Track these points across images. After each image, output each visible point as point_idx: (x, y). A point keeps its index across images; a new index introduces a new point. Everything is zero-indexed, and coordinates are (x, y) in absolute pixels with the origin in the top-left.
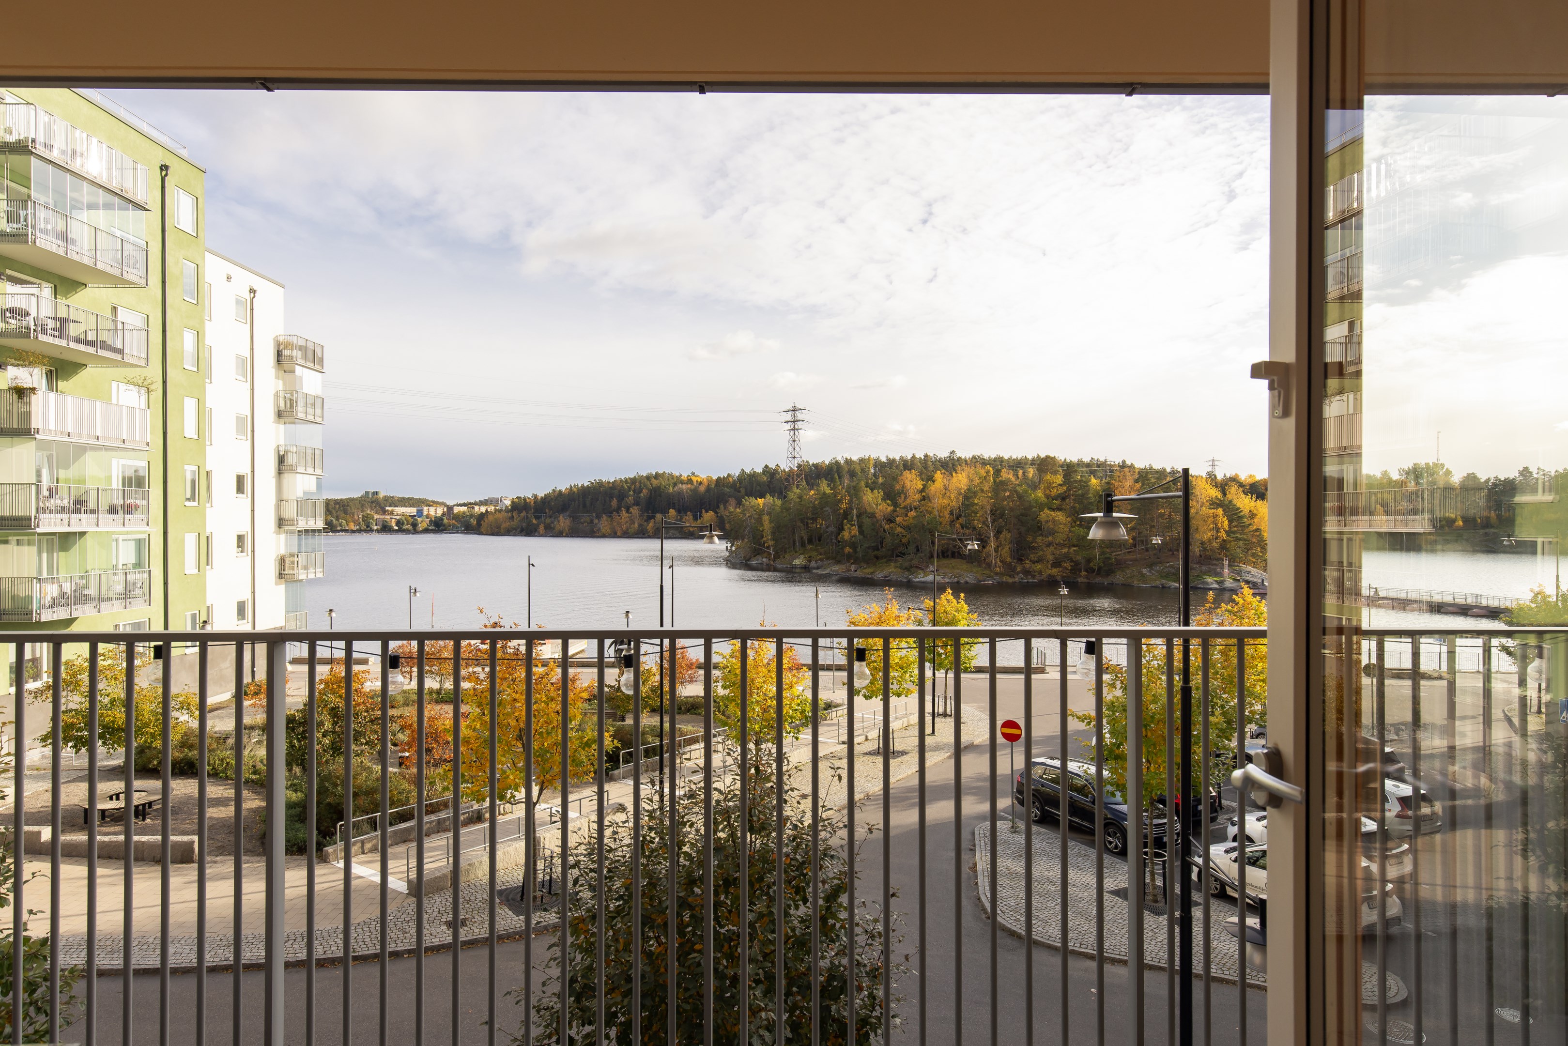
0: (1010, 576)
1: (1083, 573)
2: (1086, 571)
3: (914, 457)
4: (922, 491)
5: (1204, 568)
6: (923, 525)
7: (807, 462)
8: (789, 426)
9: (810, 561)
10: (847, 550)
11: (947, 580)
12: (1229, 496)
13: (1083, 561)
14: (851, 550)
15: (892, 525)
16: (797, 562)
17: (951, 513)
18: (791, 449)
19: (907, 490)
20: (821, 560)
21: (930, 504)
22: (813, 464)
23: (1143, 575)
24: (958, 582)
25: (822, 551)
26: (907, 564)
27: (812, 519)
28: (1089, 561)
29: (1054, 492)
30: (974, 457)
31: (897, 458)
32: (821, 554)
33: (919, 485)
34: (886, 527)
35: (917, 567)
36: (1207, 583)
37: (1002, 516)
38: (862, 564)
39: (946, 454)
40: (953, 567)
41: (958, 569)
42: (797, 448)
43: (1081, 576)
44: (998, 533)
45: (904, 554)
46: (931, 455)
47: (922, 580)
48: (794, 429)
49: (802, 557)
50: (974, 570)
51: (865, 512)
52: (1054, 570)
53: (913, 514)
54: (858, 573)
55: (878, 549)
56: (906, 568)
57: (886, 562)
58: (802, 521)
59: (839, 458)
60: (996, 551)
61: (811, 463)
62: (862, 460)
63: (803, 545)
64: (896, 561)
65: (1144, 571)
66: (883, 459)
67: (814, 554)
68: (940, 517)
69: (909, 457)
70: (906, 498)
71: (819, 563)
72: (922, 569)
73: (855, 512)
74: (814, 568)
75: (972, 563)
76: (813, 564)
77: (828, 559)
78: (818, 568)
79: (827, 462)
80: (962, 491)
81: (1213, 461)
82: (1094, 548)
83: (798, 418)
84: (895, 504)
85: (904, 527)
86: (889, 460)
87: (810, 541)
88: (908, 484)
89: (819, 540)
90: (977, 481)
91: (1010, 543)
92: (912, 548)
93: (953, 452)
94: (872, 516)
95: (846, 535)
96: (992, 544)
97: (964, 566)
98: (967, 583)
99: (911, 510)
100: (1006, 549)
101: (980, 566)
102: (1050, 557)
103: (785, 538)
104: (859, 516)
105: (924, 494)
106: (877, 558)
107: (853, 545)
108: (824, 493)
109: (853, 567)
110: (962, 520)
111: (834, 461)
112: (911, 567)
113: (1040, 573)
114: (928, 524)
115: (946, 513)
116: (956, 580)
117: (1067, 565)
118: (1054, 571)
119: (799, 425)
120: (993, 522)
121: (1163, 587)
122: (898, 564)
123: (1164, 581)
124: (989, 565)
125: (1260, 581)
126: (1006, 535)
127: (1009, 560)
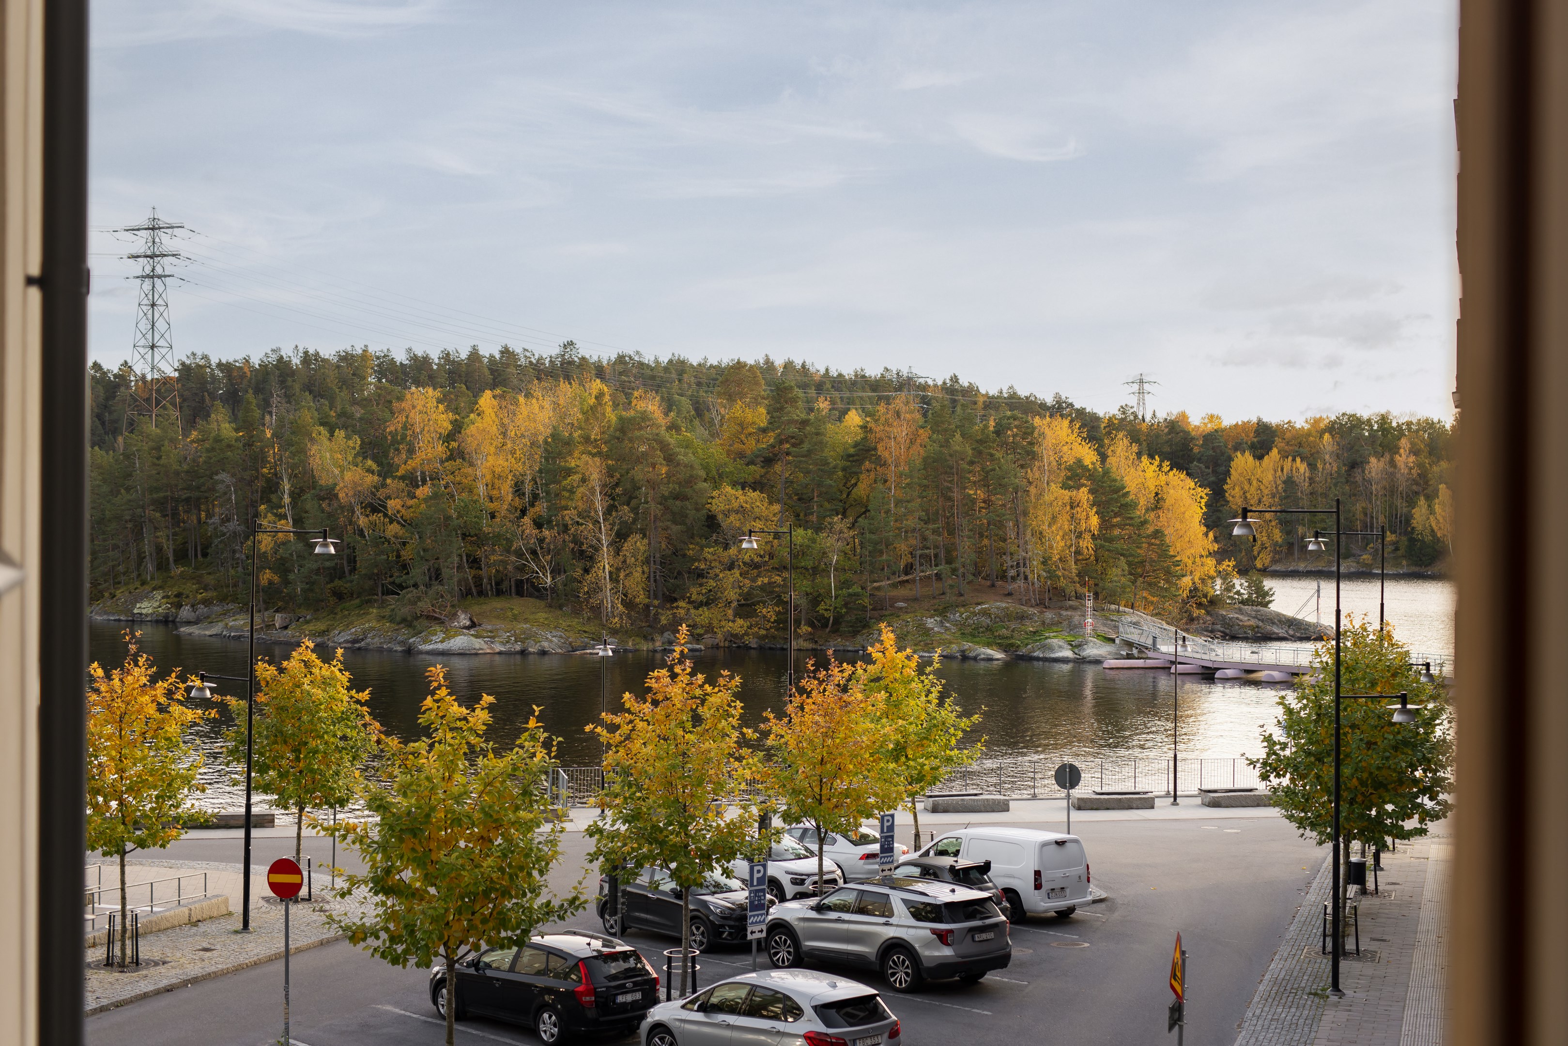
0: (645, 638)
1: (805, 629)
2: (811, 624)
3: (474, 355)
4: (449, 438)
5: (1049, 615)
6: (448, 518)
7: (205, 357)
8: (142, 266)
9: (179, 606)
10: (267, 576)
11: (498, 648)
12: (1112, 461)
13: (803, 602)
14: (276, 579)
15: (374, 517)
16: (145, 608)
17: (518, 490)
18: (144, 325)
19: (415, 435)
20: (206, 602)
21: (470, 470)
22: (220, 365)
23: (927, 632)
24: (523, 653)
25: (210, 580)
26: (405, 611)
27: (188, 500)
28: (815, 600)
29: (751, 446)
30: (621, 359)
31: (435, 356)
32: (206, 588)
33: (444, 421)
34: (362, 521)
35: (430, 618)
36: (1051, 649)
37: (630, 497)
38: (302, 612)
39: (555, 351)
40: (515, 618)
41: (526, 621)
42: (161, 325)
43: (798, 636)
44: (621, 536)
45: (401, 587)
46: (518, 350)
47: (440, 646)
48: (152, 276)
49: (158, 595)
50: (564, 623)
51: (314, 485)
52: (740, 622)
53: (423, 491)
54: (289, 632)
55: (342, 576)
56: (404, 620)
57: (359, 607)
58: (160, 505)
59: (287, 352)
60: (614, 578)
61: (214, 361)
62: (346, 358)
63: (162, 566)
64: (383, 605)
65: (930, 622)
66: (400, 357)
67: (190, 587)
68: (491, 499)
69: (464, 355)
70: (411, 451)
71: (202, 609)
72: (441, 622)
73: (286, 486)
74: (189, 623)
75: (560, 607)
76: (186, 612)
77: (223, 599)
78: (196, 622)
79: (256, 361)
80: (541, 439)
81: (1141, 382)
82: (826, 572)
83: (164, 249)
84: (386, 470)
85: (406, 523)
86: (415, 358)
87: (181, 556)
88: (416, 418)
89: (205, 555)
90: (576, 415)
91: (647, 561)
92: (418, 573)
93: (571, 343)
94: (330, 494)
95: (265, 542)
96: (605, 562)
97: (542, 616)
98: (543, 653)
99: (424, 482)
100: (637, 574)
101: (577, 613)
102: (732, 594)
103: (115, 547)
104: (296, 496)
105: (454, 444)
106: (340, 596)
107: (282, 567)
108: (218, 440)
109: (279, 619)
110: (541, 508)
111: (273, 359)
112: (417, 618)
113: (710, 629)
114: (460, 516)
115: (506, 489)
116: (518, 647)
117: (769, 612)
118: (739, 625)
119: (166, 265)
120: (610, 510)
121: (965, 658)
122: (387, 612)
123: (967, 645)
124: (597, 610)
125: (1150, 642)
126: (636, 544)
127: (641, 598)
